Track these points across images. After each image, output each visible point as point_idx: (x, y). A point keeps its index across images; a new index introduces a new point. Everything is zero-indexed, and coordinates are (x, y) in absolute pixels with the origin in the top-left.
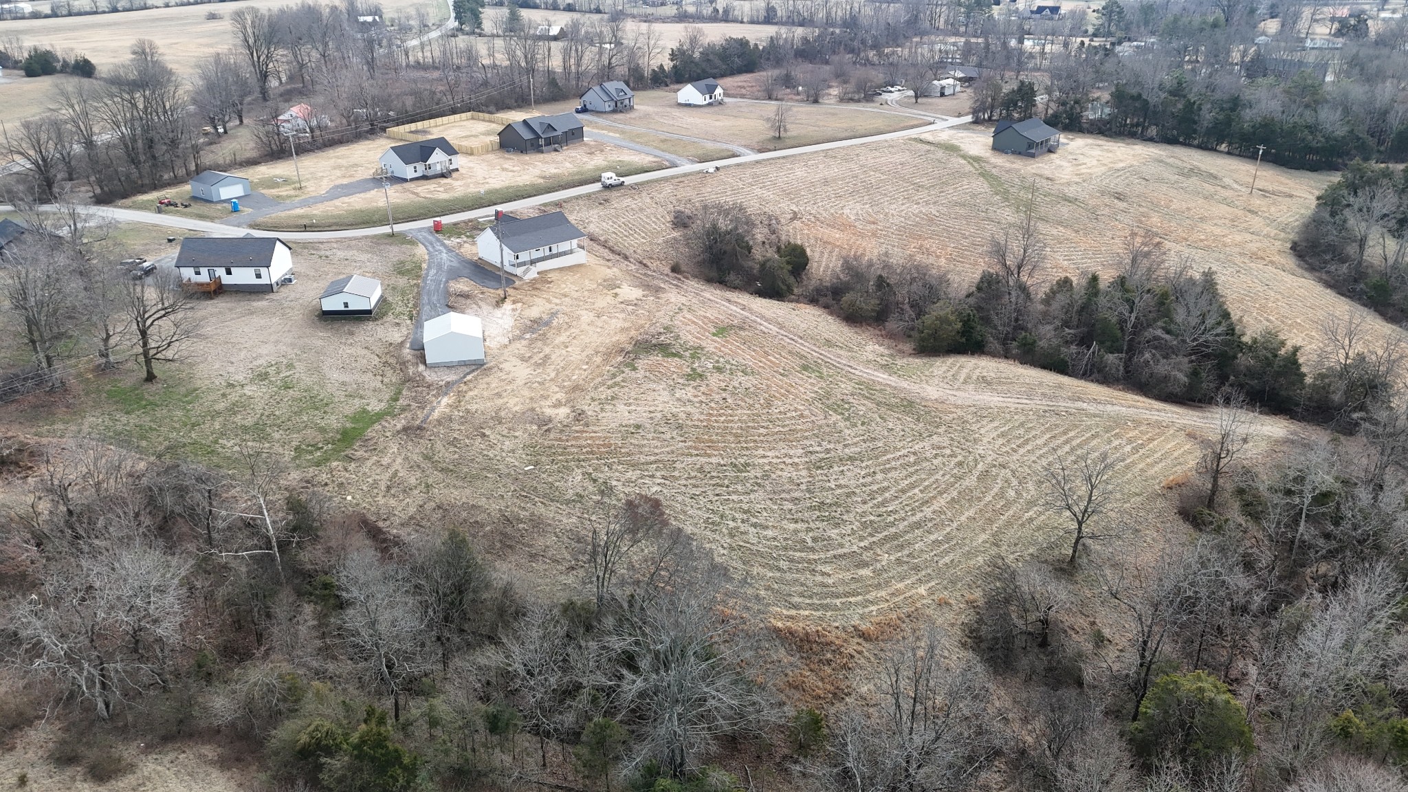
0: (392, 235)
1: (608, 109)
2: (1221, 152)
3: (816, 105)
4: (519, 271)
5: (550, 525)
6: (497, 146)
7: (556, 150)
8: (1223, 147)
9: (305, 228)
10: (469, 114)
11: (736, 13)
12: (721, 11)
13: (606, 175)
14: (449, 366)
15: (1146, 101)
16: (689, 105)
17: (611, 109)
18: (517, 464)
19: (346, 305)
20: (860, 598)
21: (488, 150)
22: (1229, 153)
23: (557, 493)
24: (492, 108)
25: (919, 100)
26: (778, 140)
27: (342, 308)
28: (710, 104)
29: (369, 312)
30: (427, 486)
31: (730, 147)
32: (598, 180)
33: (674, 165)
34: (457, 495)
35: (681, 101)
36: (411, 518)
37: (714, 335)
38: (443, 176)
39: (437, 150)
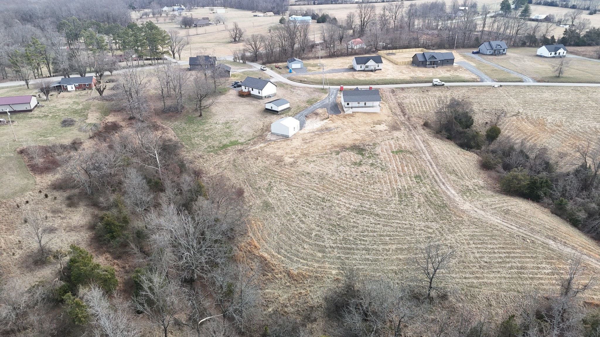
0: (323, 89)
1: (488, 53)
4: (345, 110)
7: (433, 67)
9: (301, 81)
13: (435, 80)
14: (278, 135)
16: (541, 56)
17: (491, 53)
19: (272, 107)
20: (305, 262)
21: (405, 64)
26: (558, 77)
27: (270, 108)
28: (553, 57)
29: (277, 112)
31: (524, 77)
32: (431, 82)
33: (482, 81)
35: (538, 53)
37: (393, 152)
38: (372, 71)
39: (371, 60)
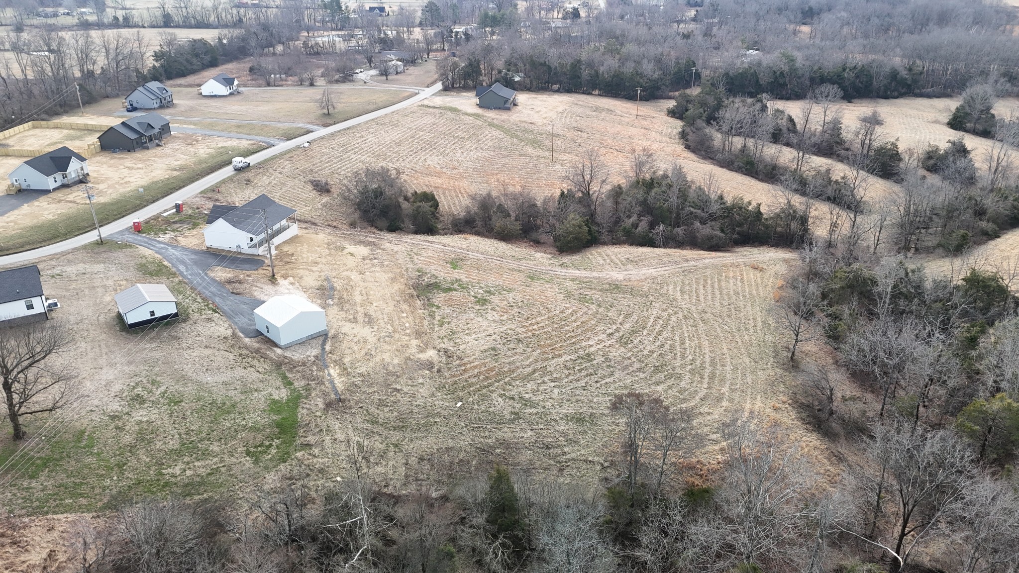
0: (101, 242)
1: (156, 106)
2: (595, 95)
3: (311, 88)
4: (261, 251)
5: (517, 443)
6: (99, 149)
7: (158, 145)
8: (597, 92)
10: (30, 123)
11: (136, 20)
12: (121, 19)
14: (301, 343)
15: (549, 66)
16: (215, 96)
17: (158, 105)
18: (448, 404)
19: (152, 313)
22: (600, 95)
23: (498, 417)
24: (44, 116)
25: (389, 77)
26: (329, 116)
27: (149, 317)
28: (231, 94)
29: (176, 315)
30: (396, 446)
31: (301, 125)
32: (223, 165)
33: (272, 146)
34: (429, 443)
35: (205, 93)
36: (407, 476)
37: (453, 268)
38: (81, 182)
39: (73, 159)
